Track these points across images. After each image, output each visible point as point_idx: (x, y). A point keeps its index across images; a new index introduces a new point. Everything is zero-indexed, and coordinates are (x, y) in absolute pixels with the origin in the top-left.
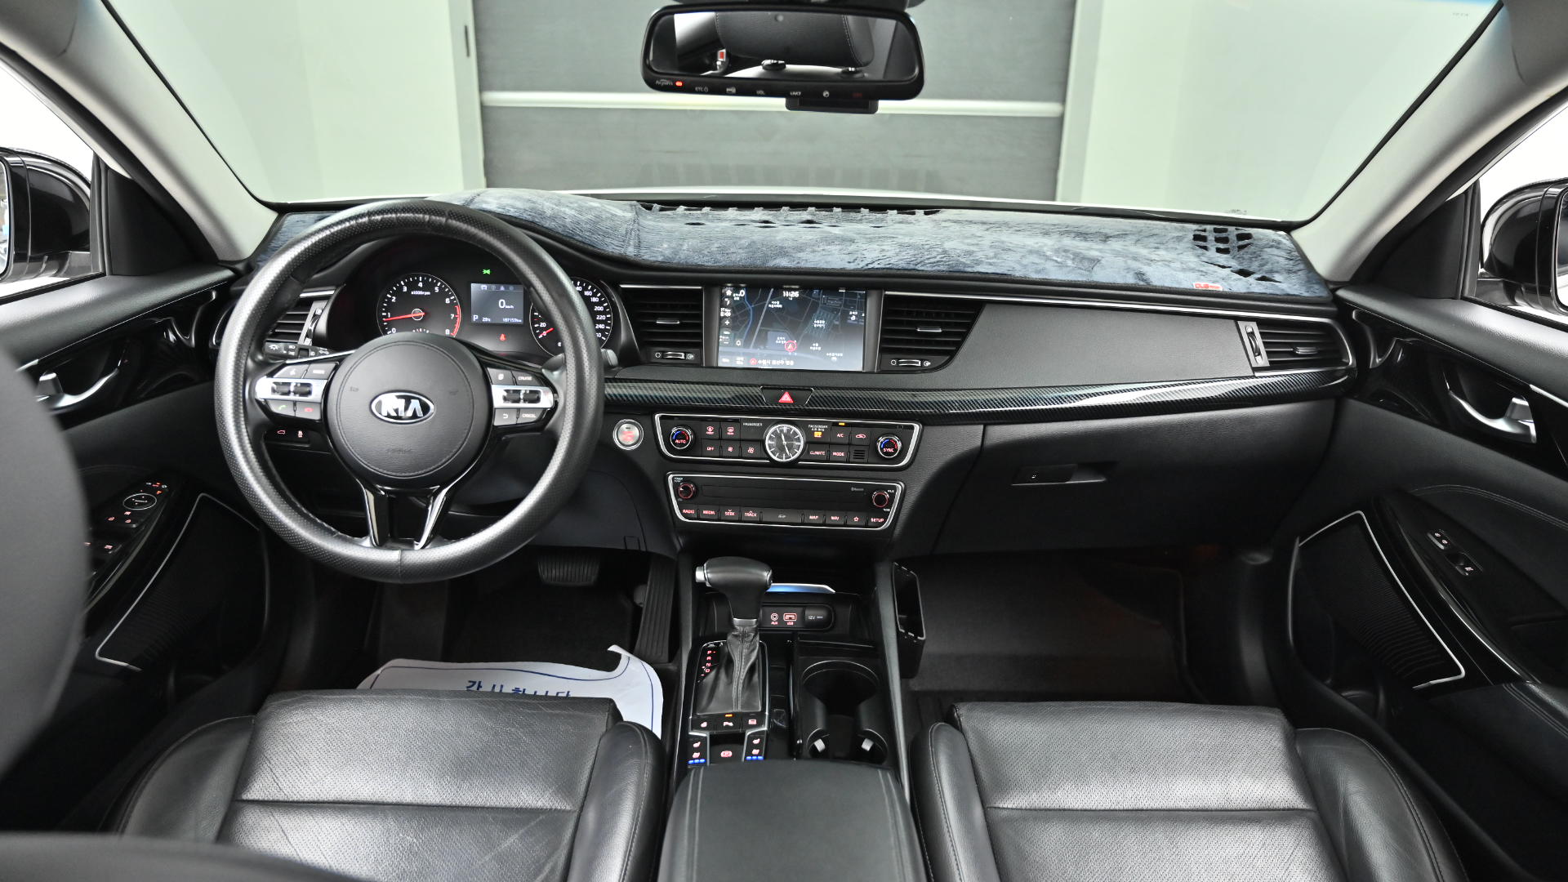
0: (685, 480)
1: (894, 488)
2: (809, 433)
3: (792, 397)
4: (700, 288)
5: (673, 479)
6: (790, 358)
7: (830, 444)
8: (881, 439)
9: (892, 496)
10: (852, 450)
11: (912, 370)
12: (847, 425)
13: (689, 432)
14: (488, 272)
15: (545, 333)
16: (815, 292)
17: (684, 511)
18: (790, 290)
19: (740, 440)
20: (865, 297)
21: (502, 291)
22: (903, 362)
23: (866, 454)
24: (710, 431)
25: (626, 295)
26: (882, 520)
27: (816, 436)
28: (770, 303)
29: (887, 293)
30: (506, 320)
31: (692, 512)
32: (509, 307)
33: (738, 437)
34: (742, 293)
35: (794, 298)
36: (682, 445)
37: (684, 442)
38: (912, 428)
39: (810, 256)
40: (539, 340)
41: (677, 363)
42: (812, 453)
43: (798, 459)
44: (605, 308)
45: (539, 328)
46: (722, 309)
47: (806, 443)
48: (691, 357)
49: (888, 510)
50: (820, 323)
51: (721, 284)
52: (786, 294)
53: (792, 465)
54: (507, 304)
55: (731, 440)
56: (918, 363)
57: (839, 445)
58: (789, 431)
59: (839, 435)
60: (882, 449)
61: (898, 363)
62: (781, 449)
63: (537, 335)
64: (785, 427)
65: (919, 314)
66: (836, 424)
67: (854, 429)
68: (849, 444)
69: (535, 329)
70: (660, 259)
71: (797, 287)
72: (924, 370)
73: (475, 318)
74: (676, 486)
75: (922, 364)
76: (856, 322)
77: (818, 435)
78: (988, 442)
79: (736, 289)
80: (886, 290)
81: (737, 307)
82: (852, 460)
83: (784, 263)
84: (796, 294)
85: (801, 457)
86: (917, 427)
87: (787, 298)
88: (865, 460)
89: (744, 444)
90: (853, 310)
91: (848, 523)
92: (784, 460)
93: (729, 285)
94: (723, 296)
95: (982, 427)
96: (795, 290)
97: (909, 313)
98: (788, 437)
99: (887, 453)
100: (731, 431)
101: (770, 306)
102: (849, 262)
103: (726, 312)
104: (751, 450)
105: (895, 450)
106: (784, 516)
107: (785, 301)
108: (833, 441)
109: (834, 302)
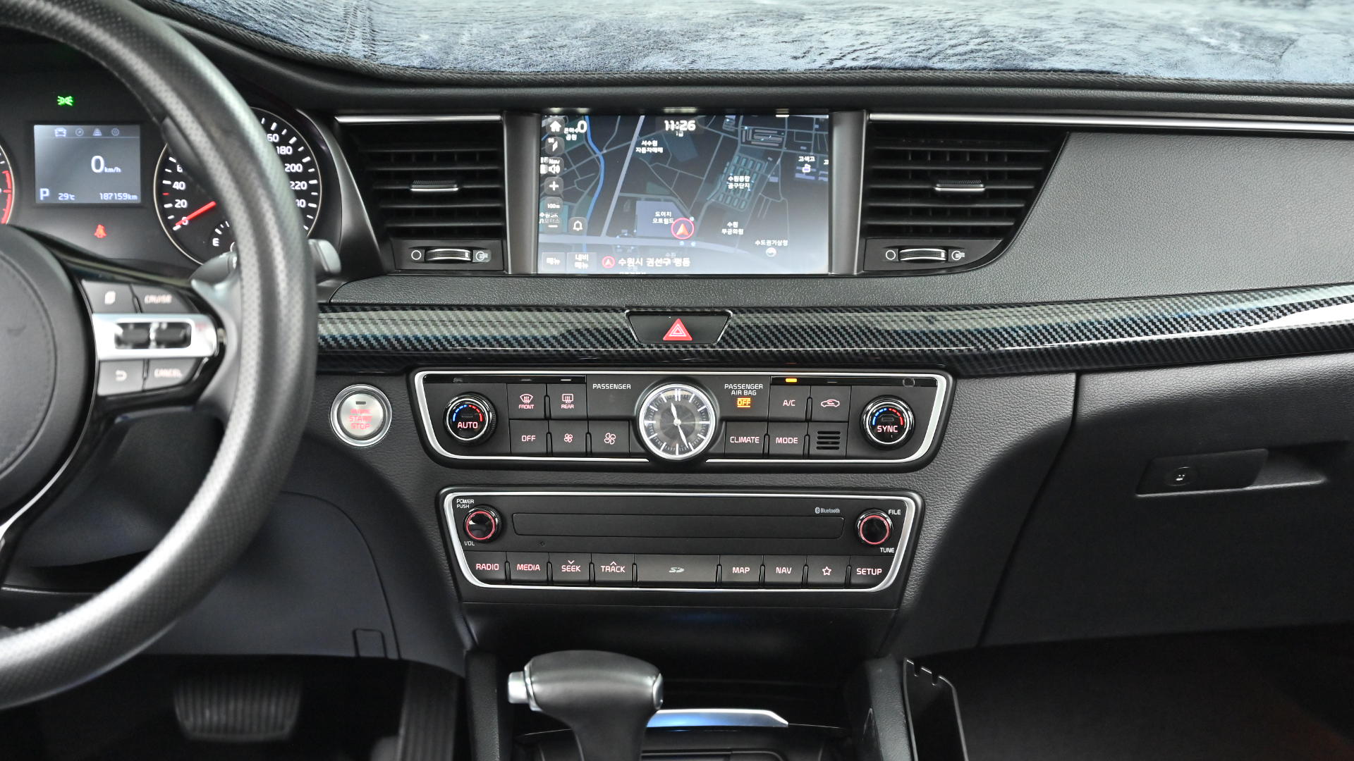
0: (481, 503)
1: (902, 506)
2: (726, 400)
3: (689, 329)
4: (497, 118)
5: (454, 500)
6: (681, 252)
7: (768, 420)
8: (871, 408)
9: (898, 522)
10: (814, 430)
11: (925, 269)
12: (802, 382)
13: (484, 406)
14: (68, 101)
15: (185, 221)
16: (730, 119)
17: (478, 566)
18: (678, 117)
19: (588, 419)
20: (830, 126)
21: (98, 139)
22: (910, 254)
23: (842, 441)
24: (526, 402)
25: (348, 137)
26: (879, 571)
27: (739, 406)
28: (639, 144)
29: (874, 117)
30: (106, 197)
31: (496, 567)
32: (111, 170)
33: (583, 413)
34: (583, 126)
35: (687, 133)
36: (471, 432)
37: (475, 425)
38: (933, 383)
39: (717, 48)
40: (174, 234)
41: (454, 270)
42: (732, 439)
43: (705, 454)
44: (306, 166)
45: (173, 211)
46: (543, 160)
47: (723, 420)
48: (482, 256)
49: (891, 550)
50: (740, 181)
51: (539, 108)
52: (670, 125)
53: (693, 465)
54: (107, 165)
55: (569, 420)
56: (939, 254)
57: (786, 422)
58: (685, 398)
59: (785, 403)
60: (873, 428)
61: (900, 256)
62: (672, 434)
63: (170, 225)
64: (678, 391)
65: (937, 157)
66: (780, 381)
67: (816, 389)
68: (808, 420)
69: (165, 213)
70: (416, 62)
71: (692, 110)
72: (951, 269)
73: (44, 193)
74: (460, 515)
75: (947, 256)
76: (813, 178)
77: (743, 403)
78: (1087, 409)
79: (571, 118)
80: (870, 112)
81: (573, 155)
82: (814, 451)
83: (662, 62)
84: (690, 125)
85: (711, 450)
86: (942, 382)
87: (672, 134)
88: (841, 451)
89: (595, 428)
90: (806, 153)
91: (811, 580)
92: (678, 456)
93: (556, 110)
94: (543, 132)
95: (1073, 377)
96: (688, 116)
97: (919, 157)
98: (684, 412)
99: (883, 436)
100: (567, 402)
101: (638, 150)
102: (795, 58)
103: (552, 166)
104: (610, 439)
105: (901, 429)
106: (682, 570)
107: (669, 139)
108: (773, 414)
109: (767, 138)
